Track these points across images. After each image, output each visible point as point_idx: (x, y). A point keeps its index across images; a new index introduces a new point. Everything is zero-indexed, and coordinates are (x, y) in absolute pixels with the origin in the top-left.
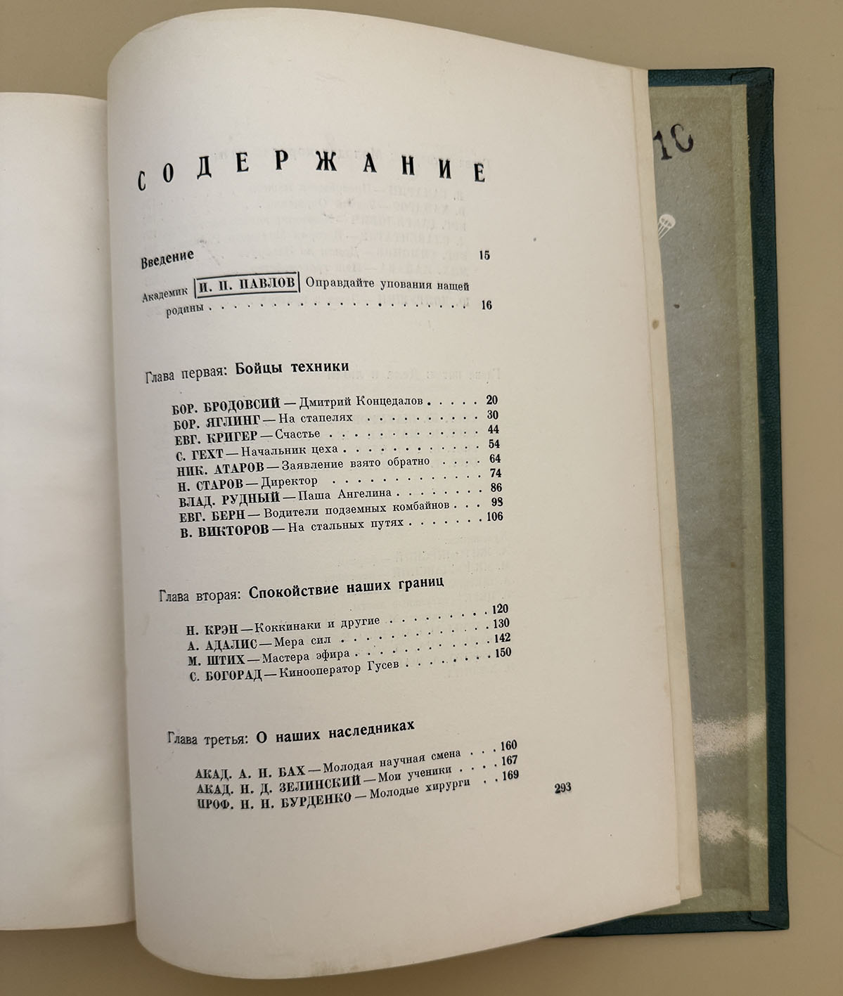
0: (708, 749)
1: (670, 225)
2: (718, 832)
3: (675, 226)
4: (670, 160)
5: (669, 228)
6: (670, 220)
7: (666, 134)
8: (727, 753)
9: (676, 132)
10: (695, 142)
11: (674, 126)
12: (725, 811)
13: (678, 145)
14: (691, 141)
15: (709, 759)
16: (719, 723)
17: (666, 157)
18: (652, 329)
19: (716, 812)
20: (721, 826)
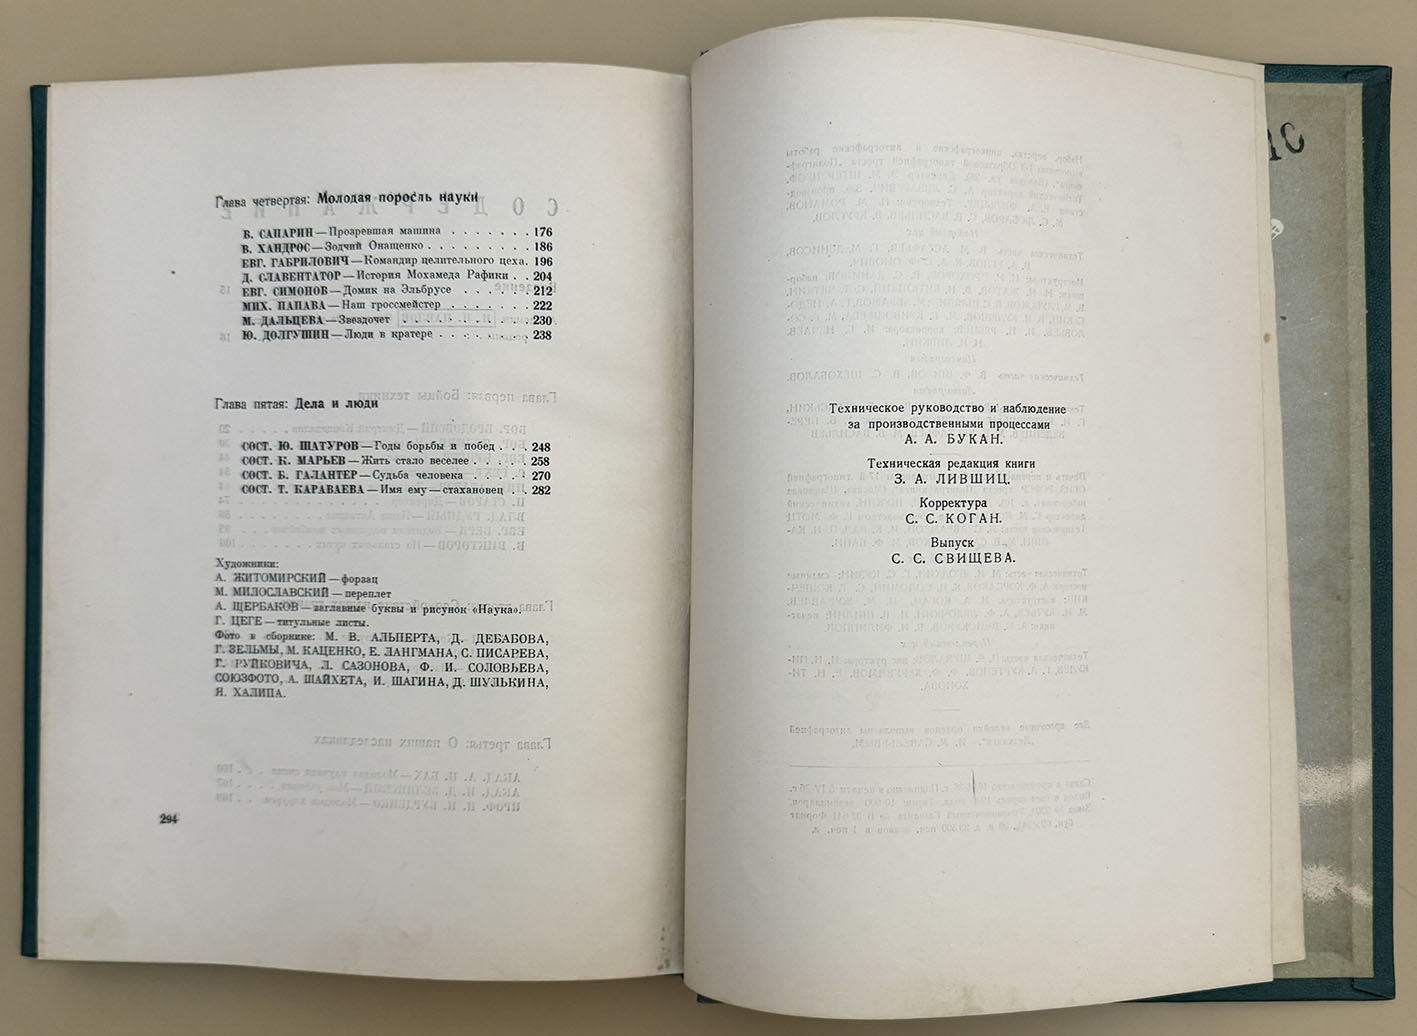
0: (1309, 797)
1: (1277, 230)
2: (1319, 889)
3: (1285, 230)
4: (1279, 161)
5: (1277, 234)
6: (1278, 223)
7: (1276, 134)
8: (1329, 802)
9: (1286, 132)
10: (1306, 143)
11: (1284, 126)
12: (1326, 866)
13: (1289, 146)
14: (1302, 141)
15: (1310, 808)
16: (1321, 769)
17: (1274, 157)
18: (1264, 342)
19: (1318, 867)
20: (1324, 883)
